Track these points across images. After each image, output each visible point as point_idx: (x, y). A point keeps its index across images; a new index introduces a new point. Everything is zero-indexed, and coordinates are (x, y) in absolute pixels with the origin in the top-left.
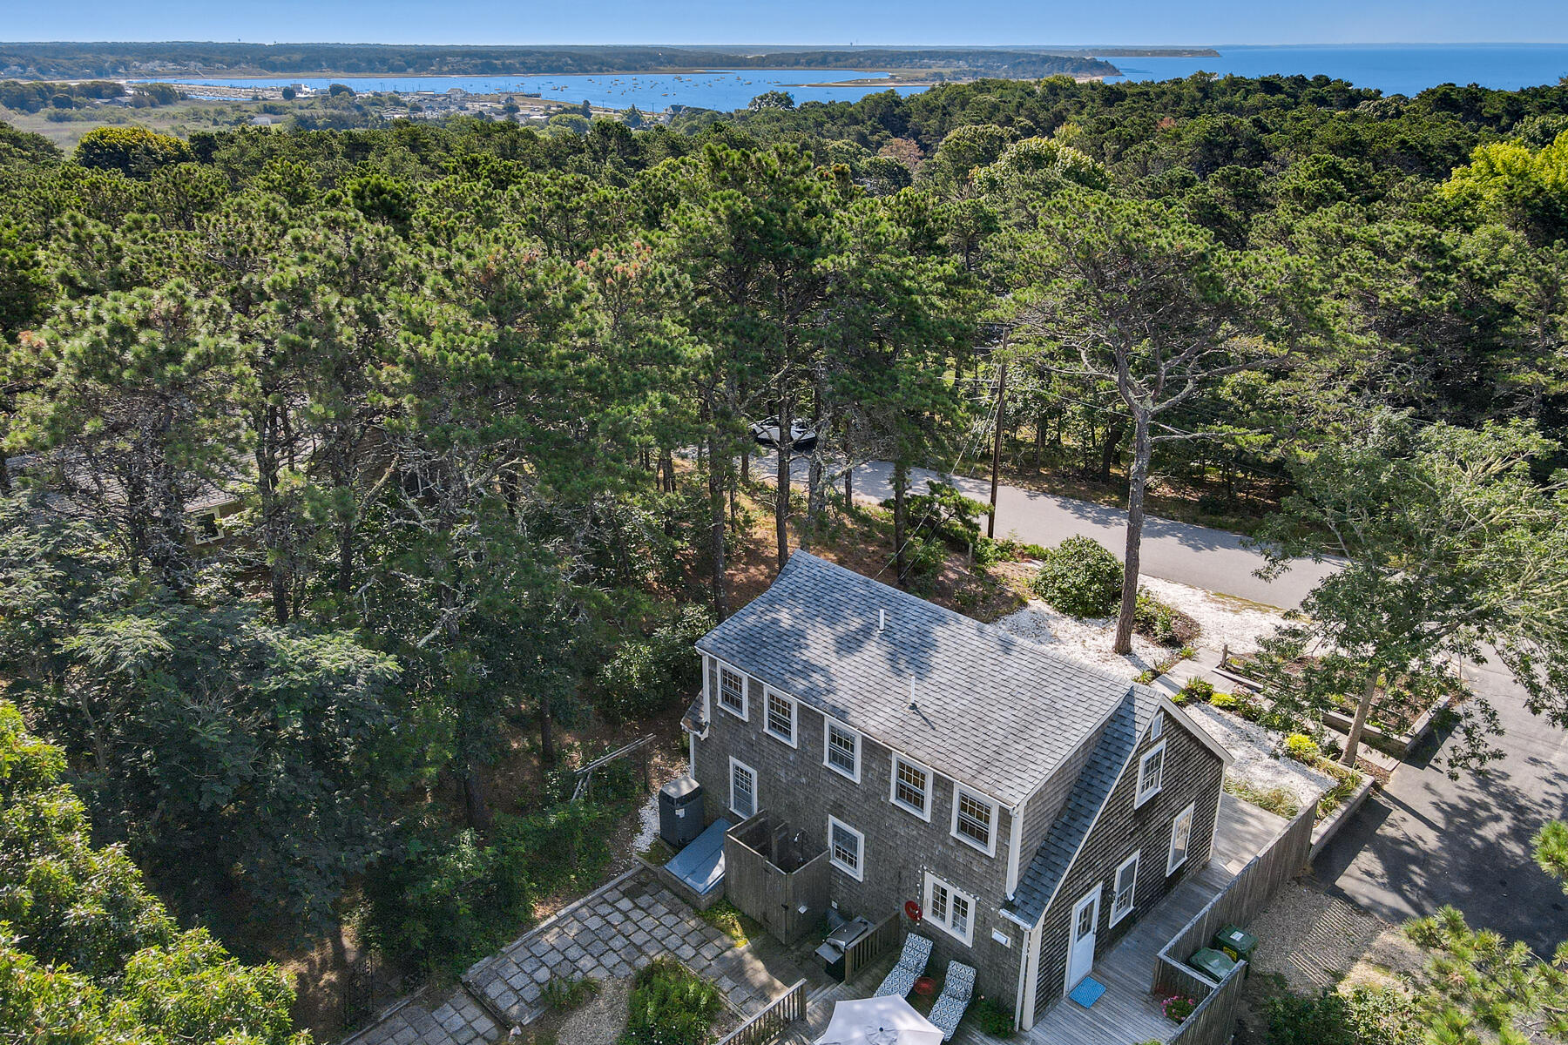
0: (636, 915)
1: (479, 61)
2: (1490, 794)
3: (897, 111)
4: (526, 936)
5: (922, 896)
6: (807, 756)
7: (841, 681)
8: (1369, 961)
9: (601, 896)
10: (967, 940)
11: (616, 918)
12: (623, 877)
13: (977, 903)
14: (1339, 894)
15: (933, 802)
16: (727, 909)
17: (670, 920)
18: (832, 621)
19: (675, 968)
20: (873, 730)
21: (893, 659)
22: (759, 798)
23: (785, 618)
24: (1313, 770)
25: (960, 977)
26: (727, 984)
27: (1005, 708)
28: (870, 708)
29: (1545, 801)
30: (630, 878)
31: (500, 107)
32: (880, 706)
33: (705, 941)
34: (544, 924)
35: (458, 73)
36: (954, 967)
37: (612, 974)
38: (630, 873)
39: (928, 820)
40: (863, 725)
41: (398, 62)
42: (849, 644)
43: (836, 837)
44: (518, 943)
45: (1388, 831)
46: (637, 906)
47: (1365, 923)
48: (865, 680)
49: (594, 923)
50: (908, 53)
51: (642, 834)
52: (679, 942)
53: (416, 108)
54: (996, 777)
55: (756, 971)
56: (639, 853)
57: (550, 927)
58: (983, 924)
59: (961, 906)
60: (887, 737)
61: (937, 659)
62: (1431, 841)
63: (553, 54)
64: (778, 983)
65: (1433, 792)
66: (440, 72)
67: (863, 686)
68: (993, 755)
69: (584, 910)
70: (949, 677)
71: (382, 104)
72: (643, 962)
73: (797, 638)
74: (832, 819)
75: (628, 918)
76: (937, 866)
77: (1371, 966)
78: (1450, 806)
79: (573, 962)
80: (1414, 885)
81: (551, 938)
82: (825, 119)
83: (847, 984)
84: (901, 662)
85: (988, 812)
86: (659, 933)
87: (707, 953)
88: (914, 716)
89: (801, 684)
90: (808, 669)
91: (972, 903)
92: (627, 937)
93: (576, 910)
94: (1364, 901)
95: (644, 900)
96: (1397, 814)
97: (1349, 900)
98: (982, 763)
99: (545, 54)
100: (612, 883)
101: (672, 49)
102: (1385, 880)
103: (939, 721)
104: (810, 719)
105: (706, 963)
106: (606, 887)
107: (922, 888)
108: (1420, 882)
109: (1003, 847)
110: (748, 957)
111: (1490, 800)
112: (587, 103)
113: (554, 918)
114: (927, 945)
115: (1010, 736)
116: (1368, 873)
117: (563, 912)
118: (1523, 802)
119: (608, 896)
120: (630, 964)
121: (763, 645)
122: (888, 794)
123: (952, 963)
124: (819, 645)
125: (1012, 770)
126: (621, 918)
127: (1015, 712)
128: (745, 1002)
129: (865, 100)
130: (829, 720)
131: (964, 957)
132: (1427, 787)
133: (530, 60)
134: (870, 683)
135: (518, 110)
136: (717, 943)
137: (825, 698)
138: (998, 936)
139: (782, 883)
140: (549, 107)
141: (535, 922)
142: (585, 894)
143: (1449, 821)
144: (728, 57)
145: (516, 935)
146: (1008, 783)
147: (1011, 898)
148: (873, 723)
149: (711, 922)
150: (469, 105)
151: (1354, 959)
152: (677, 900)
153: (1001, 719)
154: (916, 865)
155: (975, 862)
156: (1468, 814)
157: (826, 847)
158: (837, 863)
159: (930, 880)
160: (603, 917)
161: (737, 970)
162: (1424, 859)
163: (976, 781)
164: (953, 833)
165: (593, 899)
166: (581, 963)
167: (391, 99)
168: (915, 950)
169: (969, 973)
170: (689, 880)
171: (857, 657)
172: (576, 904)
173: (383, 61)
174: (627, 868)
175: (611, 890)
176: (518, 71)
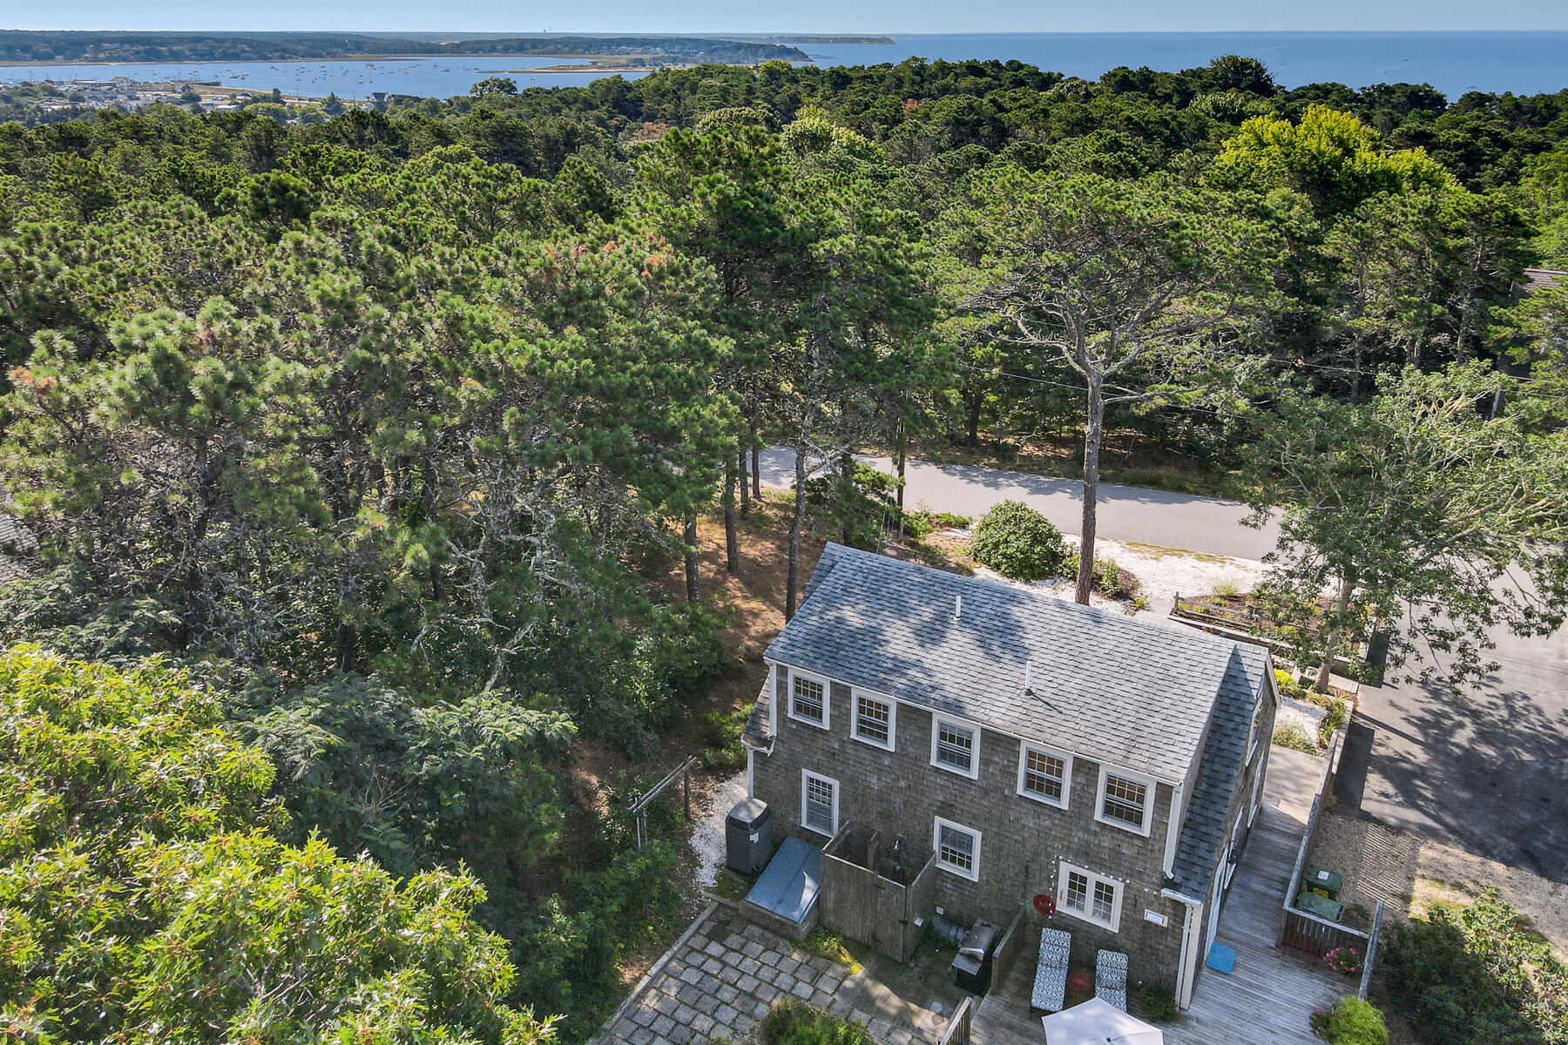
0: (733, 959)
1: (141, 48)
2: (1445, 703)
3: (629, 96)
4: (624, 1005)
5: (1056, 888)
6: (910, 758)
7: (940, 675)
8: (1423, 877)
9: (685, 944)
10: (1113, 926)
11: (713, 966)
12: (702, 917)
13: (1127, 887)
14: (1367, 817)
15: (1073, 789)
16: (827, 935)
17: (770, 958)
18: (902, 612)
19: (802, 1011)
20: (998, 722)
21: (983, 644)
22: (841, 810)
23: (853, 617)
24: (1300, 702)
25: (1112, 965)
26: (860, 1016)
27: (1123, 682)
28: (984, 700)
29: (1490, 703)
30: (709, 919)
31: (179, 96)
32: (994, 696)
33: (817, 976)
34: (638, 988)
35: (117, 59)
36: (1104, 956)
37: (735, 1031)
38: (707, 913)
39: (1065, 807)
40: (986, 718)
41: (44, 49)
42: (931, 634)
43: (943, 838)
44: (618, 1015)
45: (1382, 751)
46: (729, 949)
47: (1403, 842)
48: (966, 671)
49: (692, 977)
50: (603, 40)
51: (702, 867)
52: (790, 981)
53: (76, 98)
54: (1148, 754)
55: (885, 999)
56: (707, 889)
57: (646, 990)
58: (1133, 904)
59: (1105, 893)
60: (1018, 727)
61: (1030, 640)
62: (1420, 756)
63: (227, 40)
64: (913, 1006)
65: (1401, 709)
66: (95, 60)
67: (967, 677)
68: (1133, 731)
69: (674, 963)
70: (1049, 657)
71: (34, 94)
72: (762, 1010)
73: (874, 636)
74: (939, 821)
75: (725, 964)
76: (1076, 855)
77: (1427, 882)
78: (1418, 719)
79: (688, 1025)
80: (1426, 799)
81: (651, 1002)
82: (560, 104)
83: (993, 994)
84: (995, 648)
85: (1144, 791)
86: (766, 974)
87: (827, 986)
88: (1034, 702)
89: (900, 682)
90: (900, 666)
91: (1119, 887)
92: (734, 985)
93: (666, 965)
94: (1392, 821)
95: (734, 940)
96: (1379, 734)
97: (1379, 822)
98: (1127, 742)
99: (216, 40)
100: (694, 927)
101: (358, 35)
102: (1400, 799)
103: (1063, 704)
104: (914, 719)
105: (829, 999)
106: (688, 933)
107: (1056, 879)
108: (1429, 795)
109: (1160, 823)
110: (869, 982)
111: (1447, 709)
112: (276, 91)
113: (646, 980)
114: (1065, 937)
115: (1141, 710)
116: (1383, 794)
117: (654, 970)
118: (1474, 707)
119: (694, 943)
120: (750, 1015)
121: (839, 647)
122: (1013, 787)
123: (1101, 952)
124: (899, 640)
125: (1161, 745)
126: (718, 965)
127: (1134, 685)
128: (888, 1034)
129: (593, 85)
130: (939, 717)
131: (1111, 943)
132: (1392, 704)
133: (200, 47)
134: (972, 673)
135: (199, 99)
136: (830, 973)
137: (933, 695)
138: (1152, 917)
139: (899, 897)
140: (234, 96)
141: (627, 989)
142: (669, 946)
143: (1426, 735)
144: (421, 44)
145: (614, 1007)
146: (1163, 759)
147: (1171, 876)
148: (996, 715)
149: (815, 953)
150: (139, 94)
151: (1411, 879)
152: (768, 935)
153: (1123, 694)
154: (1049, 856)
155: (1125, 845)
156: (1437, 725)
157: (933, 853)
158: (946, 866)
159: (1065, 869)
160: (698, 968)
161: (864, 1000)
162: (1421, 773)
163: (1129, 761)
164: (1098, 815)
165: (680, 949)
166: (697, 1025)
167: (44, 89)
168: (1054, 946)
169: (1121, 959)
170: (779, 911)
171: (945, 647)
172: (664, 959)
173: (26, 49)
174: (702, 908)
175: (693, 936)
176: (188, 58)
